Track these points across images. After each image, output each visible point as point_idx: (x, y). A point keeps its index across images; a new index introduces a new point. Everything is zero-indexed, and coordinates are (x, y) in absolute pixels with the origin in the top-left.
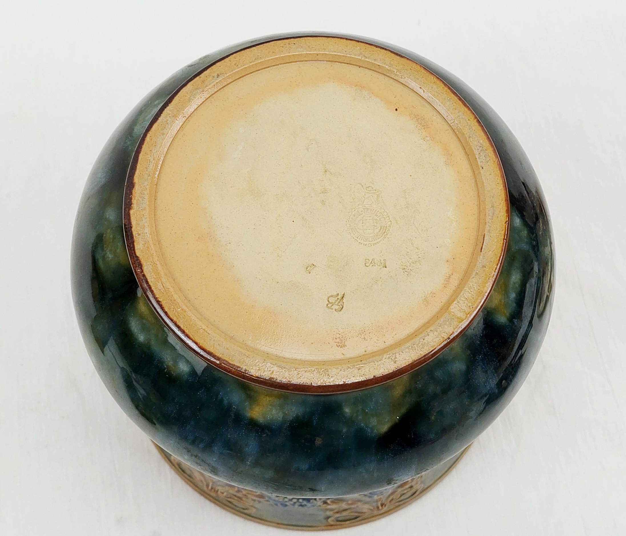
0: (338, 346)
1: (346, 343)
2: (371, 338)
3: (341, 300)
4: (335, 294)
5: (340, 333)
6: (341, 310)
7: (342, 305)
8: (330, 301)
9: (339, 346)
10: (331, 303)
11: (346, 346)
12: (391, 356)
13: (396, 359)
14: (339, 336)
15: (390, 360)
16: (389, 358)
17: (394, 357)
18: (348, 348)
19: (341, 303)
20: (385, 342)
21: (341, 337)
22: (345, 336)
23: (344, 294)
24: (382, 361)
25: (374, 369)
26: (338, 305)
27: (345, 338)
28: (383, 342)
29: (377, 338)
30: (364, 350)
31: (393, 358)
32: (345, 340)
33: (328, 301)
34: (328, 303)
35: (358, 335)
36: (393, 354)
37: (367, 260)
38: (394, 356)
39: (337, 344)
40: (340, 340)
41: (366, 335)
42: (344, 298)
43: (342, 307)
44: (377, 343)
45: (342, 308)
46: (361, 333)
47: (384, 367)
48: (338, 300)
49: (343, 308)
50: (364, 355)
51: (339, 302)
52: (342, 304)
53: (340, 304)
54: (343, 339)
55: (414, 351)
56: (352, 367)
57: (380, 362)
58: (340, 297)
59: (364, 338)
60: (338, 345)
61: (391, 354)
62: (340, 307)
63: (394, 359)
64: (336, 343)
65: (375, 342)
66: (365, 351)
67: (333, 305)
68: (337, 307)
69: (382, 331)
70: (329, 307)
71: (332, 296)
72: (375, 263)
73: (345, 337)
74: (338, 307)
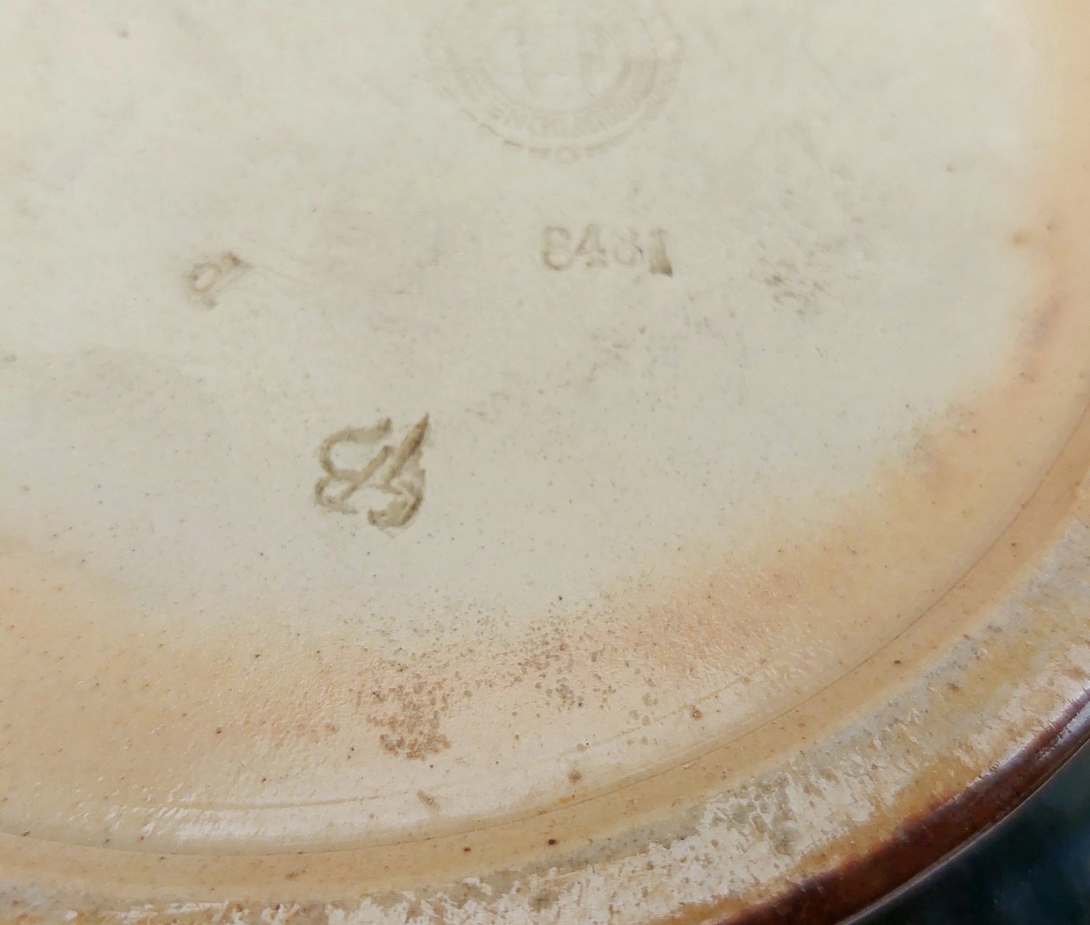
0: (391, 748)
1: (448, 726)
2: (611, 690)
3: (403, 459)
4: (370, 421)
5: (402, 659)
6: (408, 517)
7: (411, 489)
8: (339, 464)
9: (400, 744)
10: (348, 476)
11: (447, 745)
12: (751, 806)
13: (789, 824)
14: (399, 680)
15: (746, 831)
16: (739, 817)
17: (773, 809)
18: (459, 760)
19: (407, 476)
20: (697, 714)
21: (409, 689)
22: (435, 679)
23: (423, 426)
24: (692, 840)
25: (645, 894)
26: (386, 486)
27: (438, 694)
28: (687, 714)
29: (646, 689)
30: (563, 769)
31: (768, 819)
32: (439, 705)
33: (327, 465)
34: (323, 474)
35: (518, 672)
36: (767, 789)
37: (556, 236)
38: (771, 800)
39: (385, 730)
40: (405, 708)
41: (569, 669)
42: (424, 448)
43: (411, 500)
44: (646, 722)
45: (414, 508)
46: (542, 660)
47: (711, 881)
48: (390, 461)
49: (423, 508)
50: (564, 801)
51: (394, 473)
52: (417, 483)
53: (404, 484)
54: (426, 699)
55: (902, 765)
56: (487, 889)
57: (679, 849)
58: (397, 438)
59: (564, 692)
60: (394, 738)
61: (751, 789)
62: (400, 499)
63: (776, 820)
64: (377, 723)
65: (635, 714)
66: (575, 777)
67: (354, 489)
68: (381, 501)
69: (673, 645)
70: (330, 501)
71: (349, 435)
72: (603, 251)
73: (439, 685)
74: (390, 498)
